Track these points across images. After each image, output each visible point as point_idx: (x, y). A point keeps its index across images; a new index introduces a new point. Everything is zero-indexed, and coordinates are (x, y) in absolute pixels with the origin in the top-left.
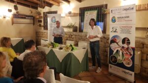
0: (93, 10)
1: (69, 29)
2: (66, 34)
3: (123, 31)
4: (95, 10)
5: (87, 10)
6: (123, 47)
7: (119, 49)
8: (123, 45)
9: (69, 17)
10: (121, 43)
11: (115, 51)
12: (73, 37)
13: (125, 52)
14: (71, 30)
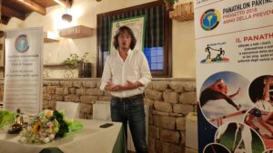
0: (133, 16)
1: (69, 72)
2: (61, 86)
3: (249, 55)
4: (139, 15)
5: (116, 20)
6: (255, 113)
7: (239, 120)
8: (253, 105)
9: (70, 40)
10: (244, 100)
11: (221, 130)
12: (78, 91)
13: (263, 131)
14: (75, 74)
